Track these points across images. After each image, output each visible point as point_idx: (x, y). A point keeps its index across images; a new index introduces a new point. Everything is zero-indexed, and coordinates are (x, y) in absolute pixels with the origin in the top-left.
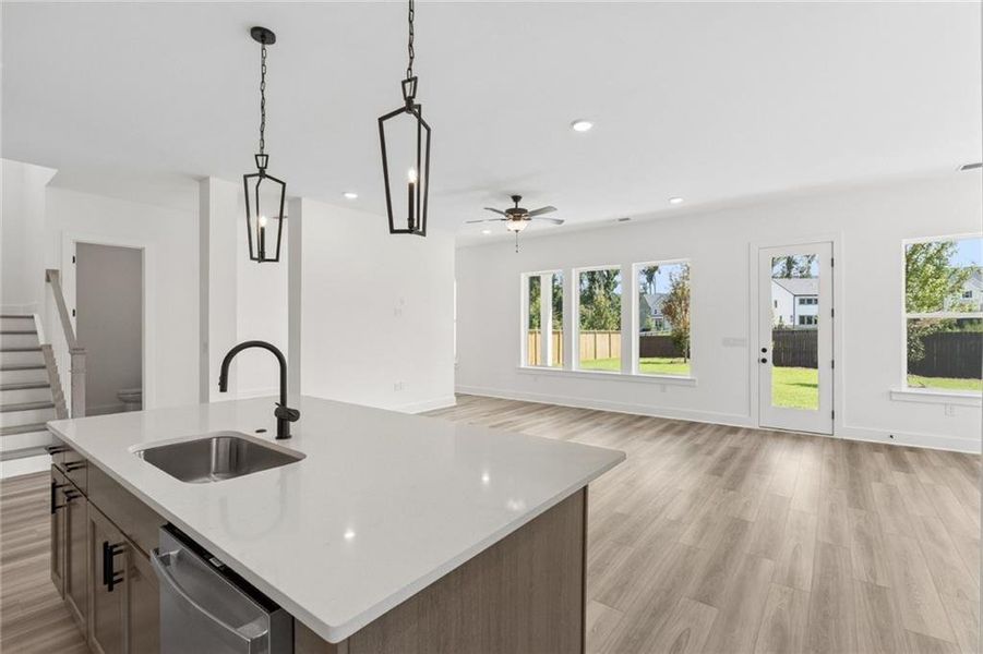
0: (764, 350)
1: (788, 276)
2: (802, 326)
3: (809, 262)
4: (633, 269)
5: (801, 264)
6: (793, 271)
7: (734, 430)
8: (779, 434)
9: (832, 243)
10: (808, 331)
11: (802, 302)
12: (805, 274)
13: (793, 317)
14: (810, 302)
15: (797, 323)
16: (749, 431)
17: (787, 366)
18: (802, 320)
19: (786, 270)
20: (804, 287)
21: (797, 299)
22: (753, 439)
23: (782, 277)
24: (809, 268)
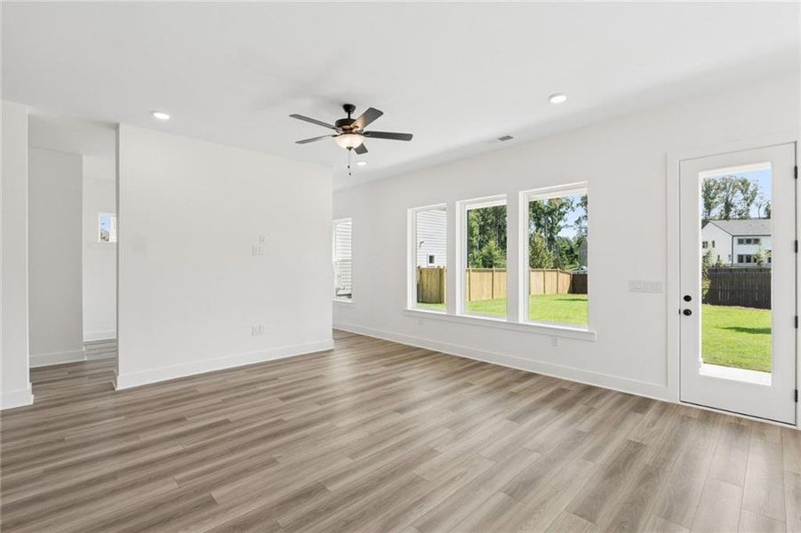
0: (687, 298)
1: (727, 218)
2: (741, 264)
3: (748, 205)
4: (520, 198)
5: (739, 207)
6: (731, 214)
7: (643, 404)
8: (709, 416)
9: (796, 143)
10: (746, 270)
11: (741, 242)
12: (743, 216)
13: (731, 257)
14: (749, 241)
15: (736, 261)
16: (665, 407)
17: (724, 305)
18: (741, 258)
19: (723, 212)
20: (744, 229)
21: (736, 240)
22: (669, 423)
23: (720, 219)
24: (748, 210)
